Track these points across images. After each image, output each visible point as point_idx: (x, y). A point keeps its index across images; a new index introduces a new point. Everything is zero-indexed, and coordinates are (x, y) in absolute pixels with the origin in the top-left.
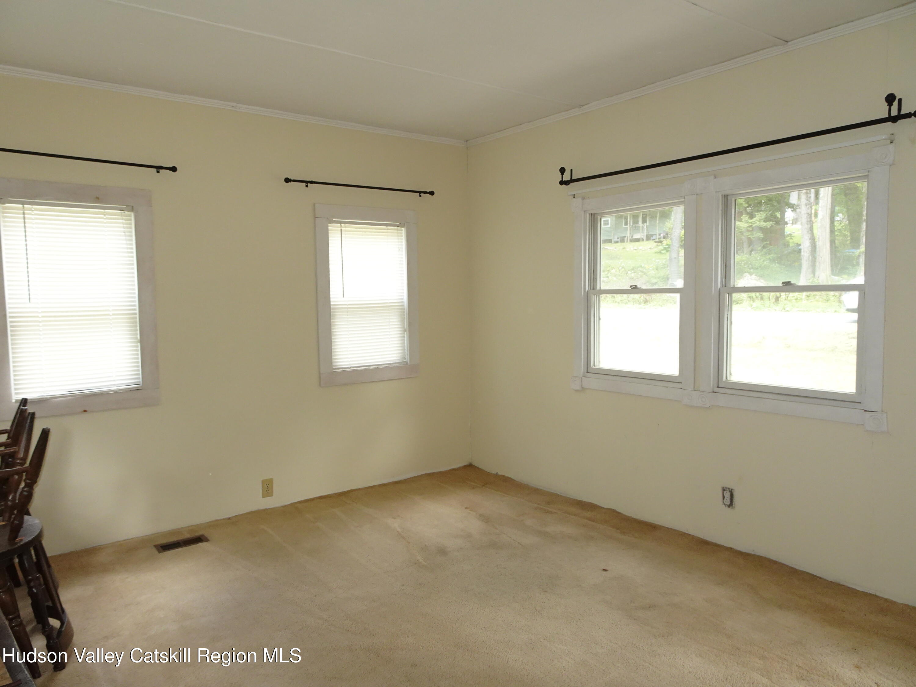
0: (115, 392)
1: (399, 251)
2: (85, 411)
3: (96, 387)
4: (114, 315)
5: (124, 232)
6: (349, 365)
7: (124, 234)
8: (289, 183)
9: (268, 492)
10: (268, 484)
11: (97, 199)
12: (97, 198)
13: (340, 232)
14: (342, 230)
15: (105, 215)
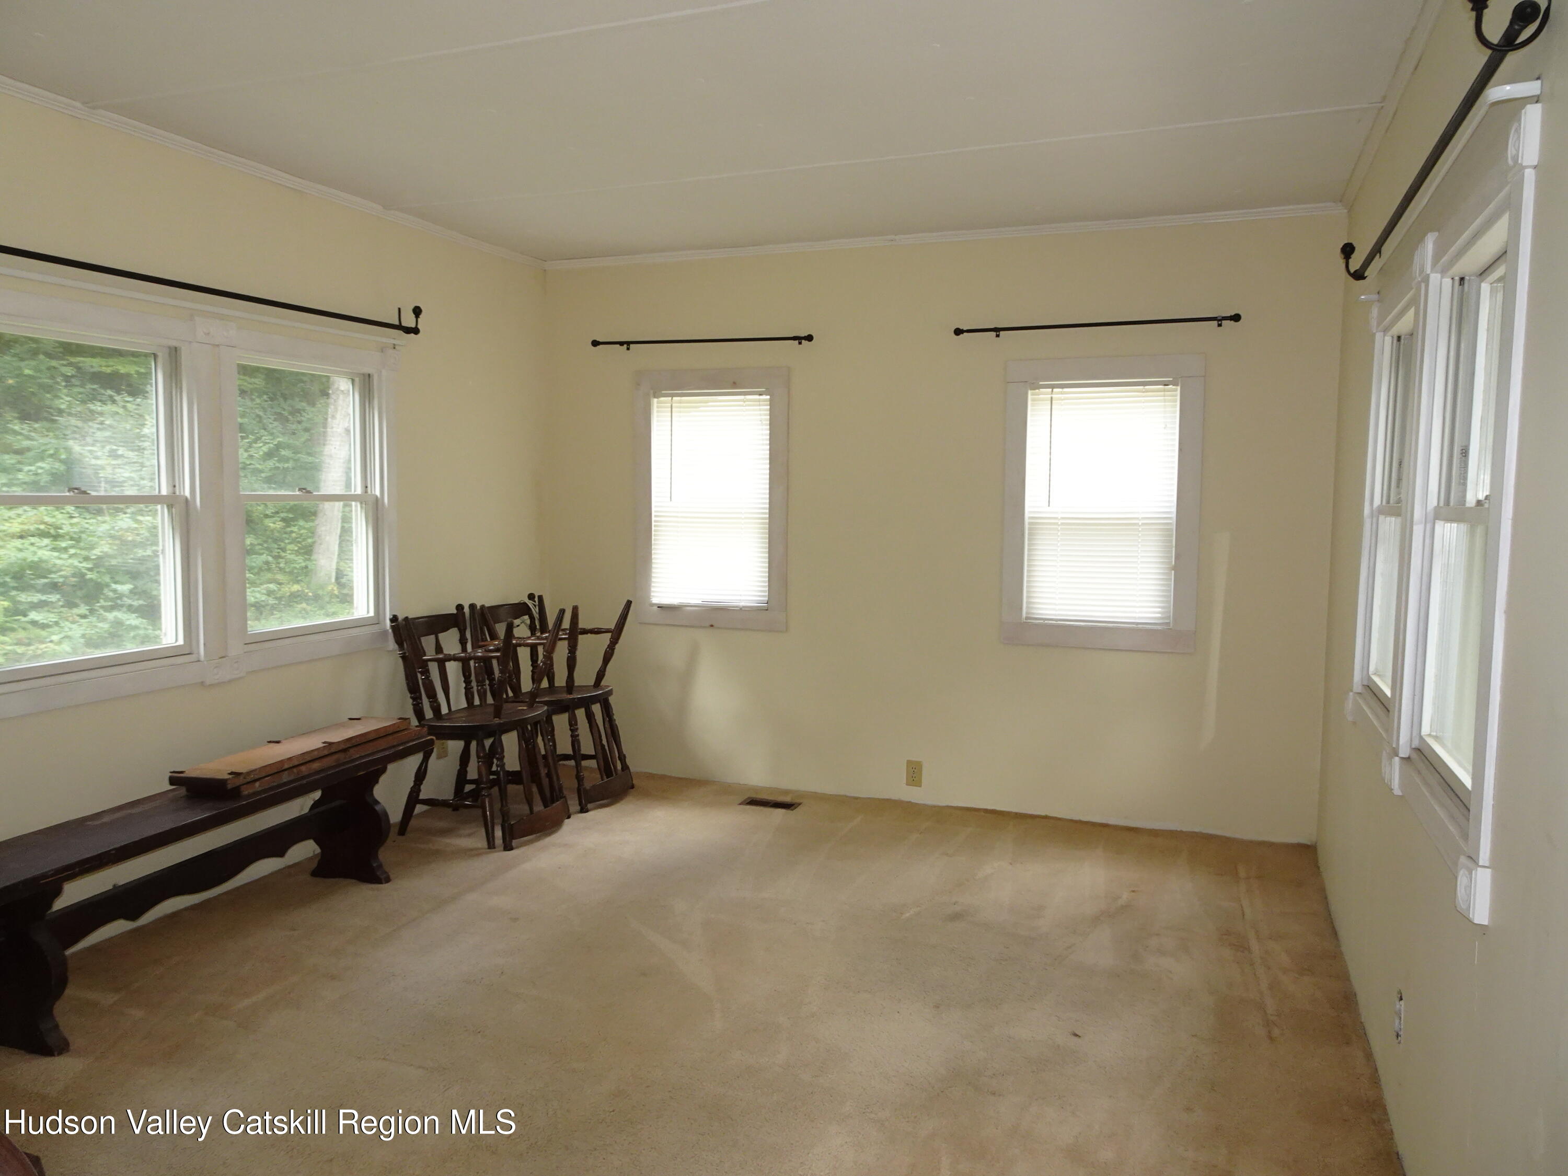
0: (742, 610)
1: (1165, 428)
2: (712, 626)
3: (724, 600)
4: (746, 518)
5: (761, 421)
6: (1055, 615)
7: (760, 422)
8: (961, 335)
9: (914, 778)
10: (914, 768)
11: (735, 385)
12: (734, 383)
13: (1049, 402)
14: (1053, 399)
15: (744, 402)
